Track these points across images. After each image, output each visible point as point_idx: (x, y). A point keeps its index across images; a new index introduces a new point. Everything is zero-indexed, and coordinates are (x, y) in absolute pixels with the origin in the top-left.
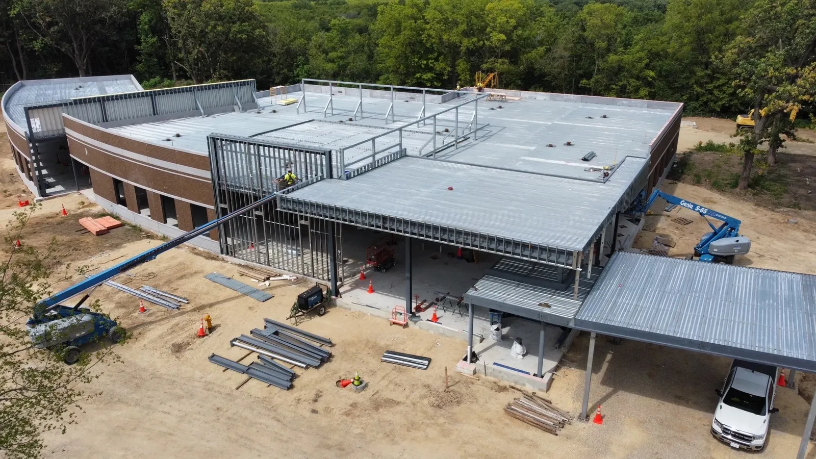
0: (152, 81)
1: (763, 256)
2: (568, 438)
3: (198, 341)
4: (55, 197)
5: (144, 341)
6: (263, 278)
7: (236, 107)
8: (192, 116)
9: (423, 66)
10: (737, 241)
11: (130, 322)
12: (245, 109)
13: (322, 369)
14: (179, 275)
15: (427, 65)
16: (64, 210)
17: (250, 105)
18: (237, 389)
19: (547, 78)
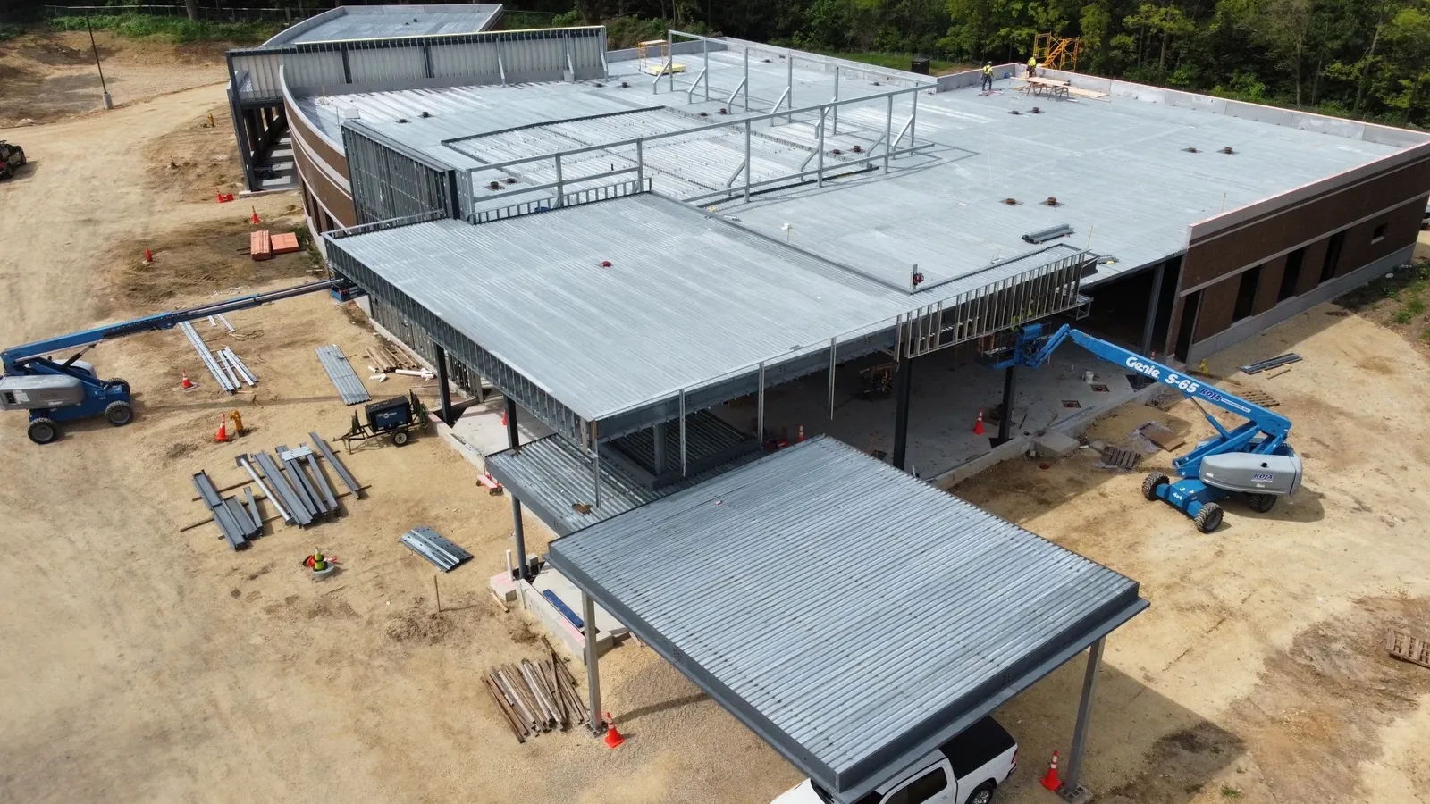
0: (569, 15)
1: (1369, 510)
2: (535, 753)
3: (210, 447)
4: (267, 194)
5: (149, 432)
6: (386, 366)
7: (566, 74)
8: (489, 83)
9: (1014, 14)
10: (1264, 465)
11: (160, 398)
12: (579, 77)
13: (311, 531)
14: (287, 341)
15: (1023, 12)
16: (255, 215)
17: (589, 73)
18: (182, 531)
19: (1268, 55)
